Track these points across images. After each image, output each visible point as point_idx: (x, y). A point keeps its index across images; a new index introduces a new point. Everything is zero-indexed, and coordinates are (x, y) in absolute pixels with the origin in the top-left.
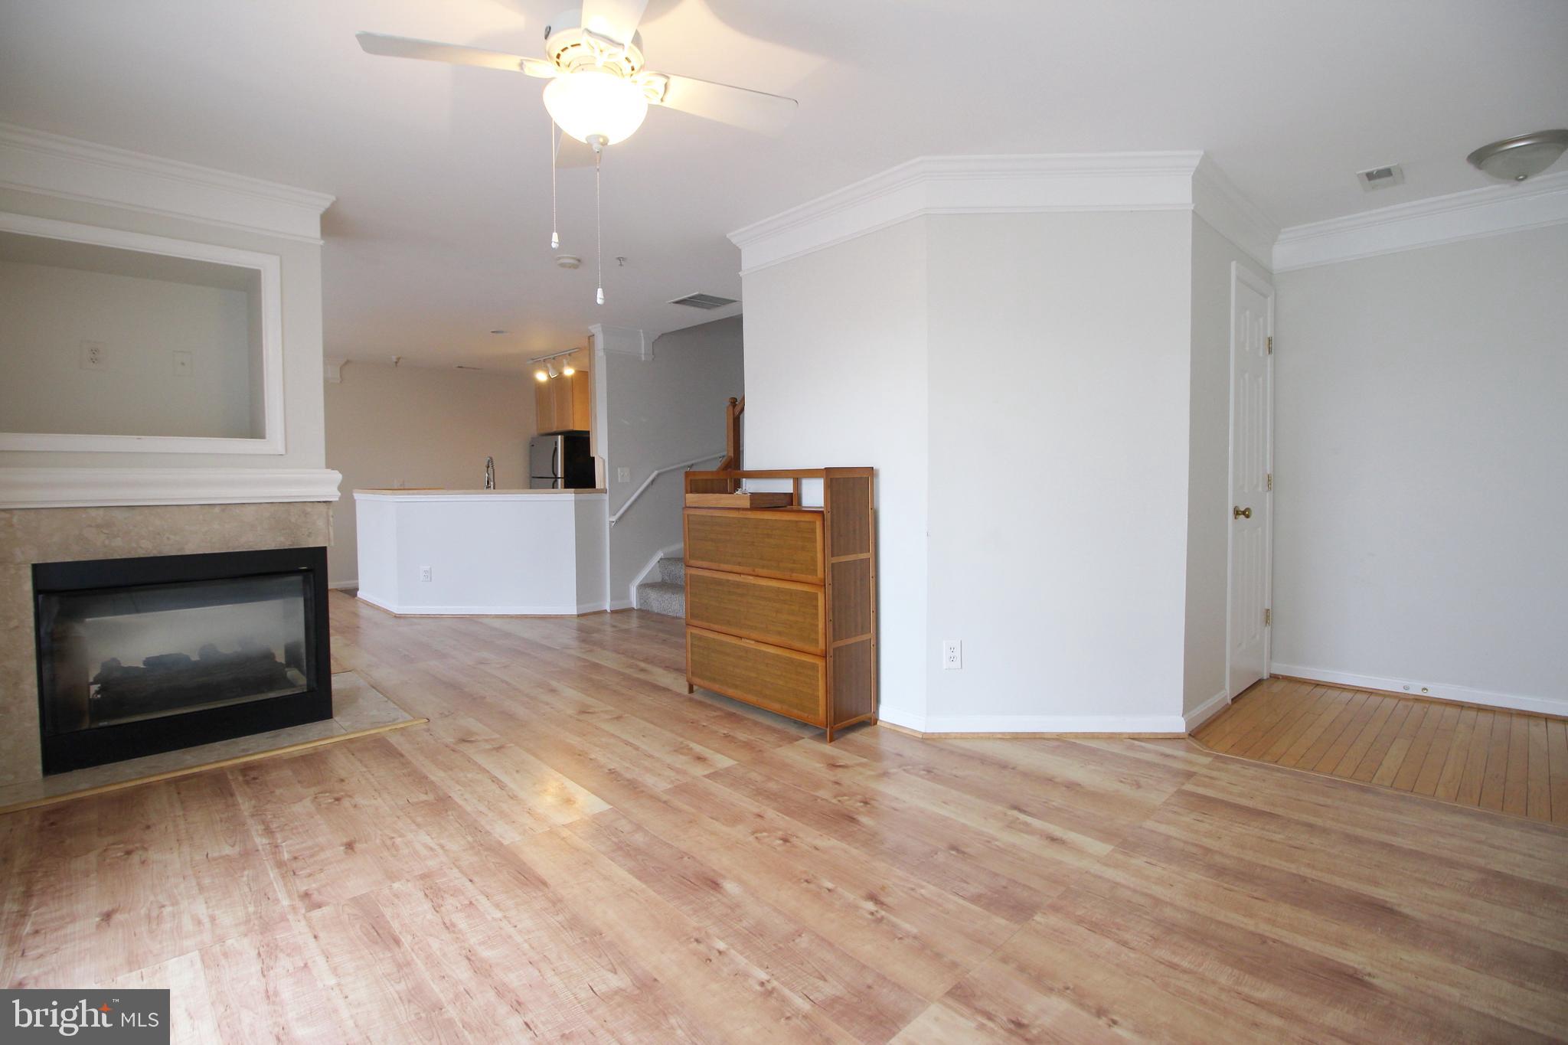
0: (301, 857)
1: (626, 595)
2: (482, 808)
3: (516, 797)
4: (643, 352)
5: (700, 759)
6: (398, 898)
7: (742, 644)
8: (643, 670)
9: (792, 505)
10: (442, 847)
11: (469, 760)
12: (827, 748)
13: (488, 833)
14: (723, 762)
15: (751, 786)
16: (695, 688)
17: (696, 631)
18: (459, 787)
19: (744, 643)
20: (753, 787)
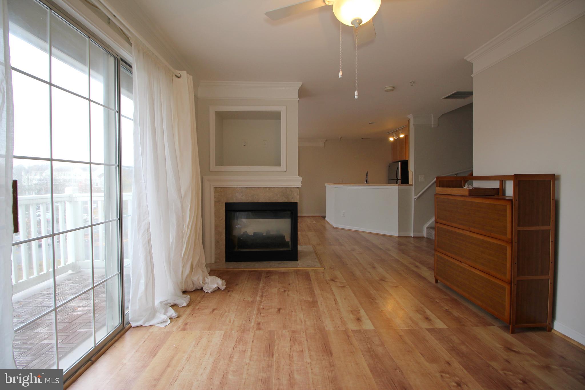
0: (265, 309)
1: (421, 231)
2: (326, 311)
3: (339, 310)
4: (433, 123)
5: (428, 319)
6: (282, 337)
7: (461, 265)
8: (417, 267)
9: (499, 195)
10: (305, 322)
11: (331, 289)
12: (509, 337)
13: (322, 322)
14: (440, 324)
15: (450, 344)
16: (439, 281)
17: (439, 254)
18: (322, 299)
19: (463, 265)
20: (452, 345)
